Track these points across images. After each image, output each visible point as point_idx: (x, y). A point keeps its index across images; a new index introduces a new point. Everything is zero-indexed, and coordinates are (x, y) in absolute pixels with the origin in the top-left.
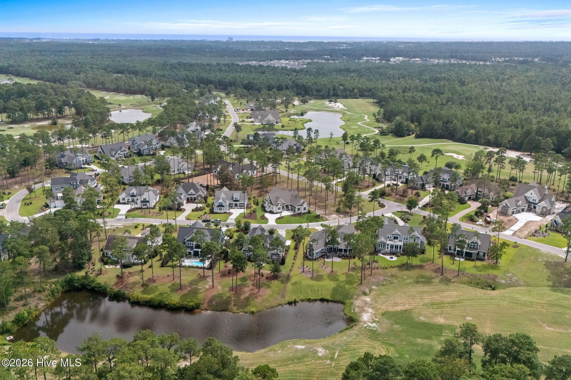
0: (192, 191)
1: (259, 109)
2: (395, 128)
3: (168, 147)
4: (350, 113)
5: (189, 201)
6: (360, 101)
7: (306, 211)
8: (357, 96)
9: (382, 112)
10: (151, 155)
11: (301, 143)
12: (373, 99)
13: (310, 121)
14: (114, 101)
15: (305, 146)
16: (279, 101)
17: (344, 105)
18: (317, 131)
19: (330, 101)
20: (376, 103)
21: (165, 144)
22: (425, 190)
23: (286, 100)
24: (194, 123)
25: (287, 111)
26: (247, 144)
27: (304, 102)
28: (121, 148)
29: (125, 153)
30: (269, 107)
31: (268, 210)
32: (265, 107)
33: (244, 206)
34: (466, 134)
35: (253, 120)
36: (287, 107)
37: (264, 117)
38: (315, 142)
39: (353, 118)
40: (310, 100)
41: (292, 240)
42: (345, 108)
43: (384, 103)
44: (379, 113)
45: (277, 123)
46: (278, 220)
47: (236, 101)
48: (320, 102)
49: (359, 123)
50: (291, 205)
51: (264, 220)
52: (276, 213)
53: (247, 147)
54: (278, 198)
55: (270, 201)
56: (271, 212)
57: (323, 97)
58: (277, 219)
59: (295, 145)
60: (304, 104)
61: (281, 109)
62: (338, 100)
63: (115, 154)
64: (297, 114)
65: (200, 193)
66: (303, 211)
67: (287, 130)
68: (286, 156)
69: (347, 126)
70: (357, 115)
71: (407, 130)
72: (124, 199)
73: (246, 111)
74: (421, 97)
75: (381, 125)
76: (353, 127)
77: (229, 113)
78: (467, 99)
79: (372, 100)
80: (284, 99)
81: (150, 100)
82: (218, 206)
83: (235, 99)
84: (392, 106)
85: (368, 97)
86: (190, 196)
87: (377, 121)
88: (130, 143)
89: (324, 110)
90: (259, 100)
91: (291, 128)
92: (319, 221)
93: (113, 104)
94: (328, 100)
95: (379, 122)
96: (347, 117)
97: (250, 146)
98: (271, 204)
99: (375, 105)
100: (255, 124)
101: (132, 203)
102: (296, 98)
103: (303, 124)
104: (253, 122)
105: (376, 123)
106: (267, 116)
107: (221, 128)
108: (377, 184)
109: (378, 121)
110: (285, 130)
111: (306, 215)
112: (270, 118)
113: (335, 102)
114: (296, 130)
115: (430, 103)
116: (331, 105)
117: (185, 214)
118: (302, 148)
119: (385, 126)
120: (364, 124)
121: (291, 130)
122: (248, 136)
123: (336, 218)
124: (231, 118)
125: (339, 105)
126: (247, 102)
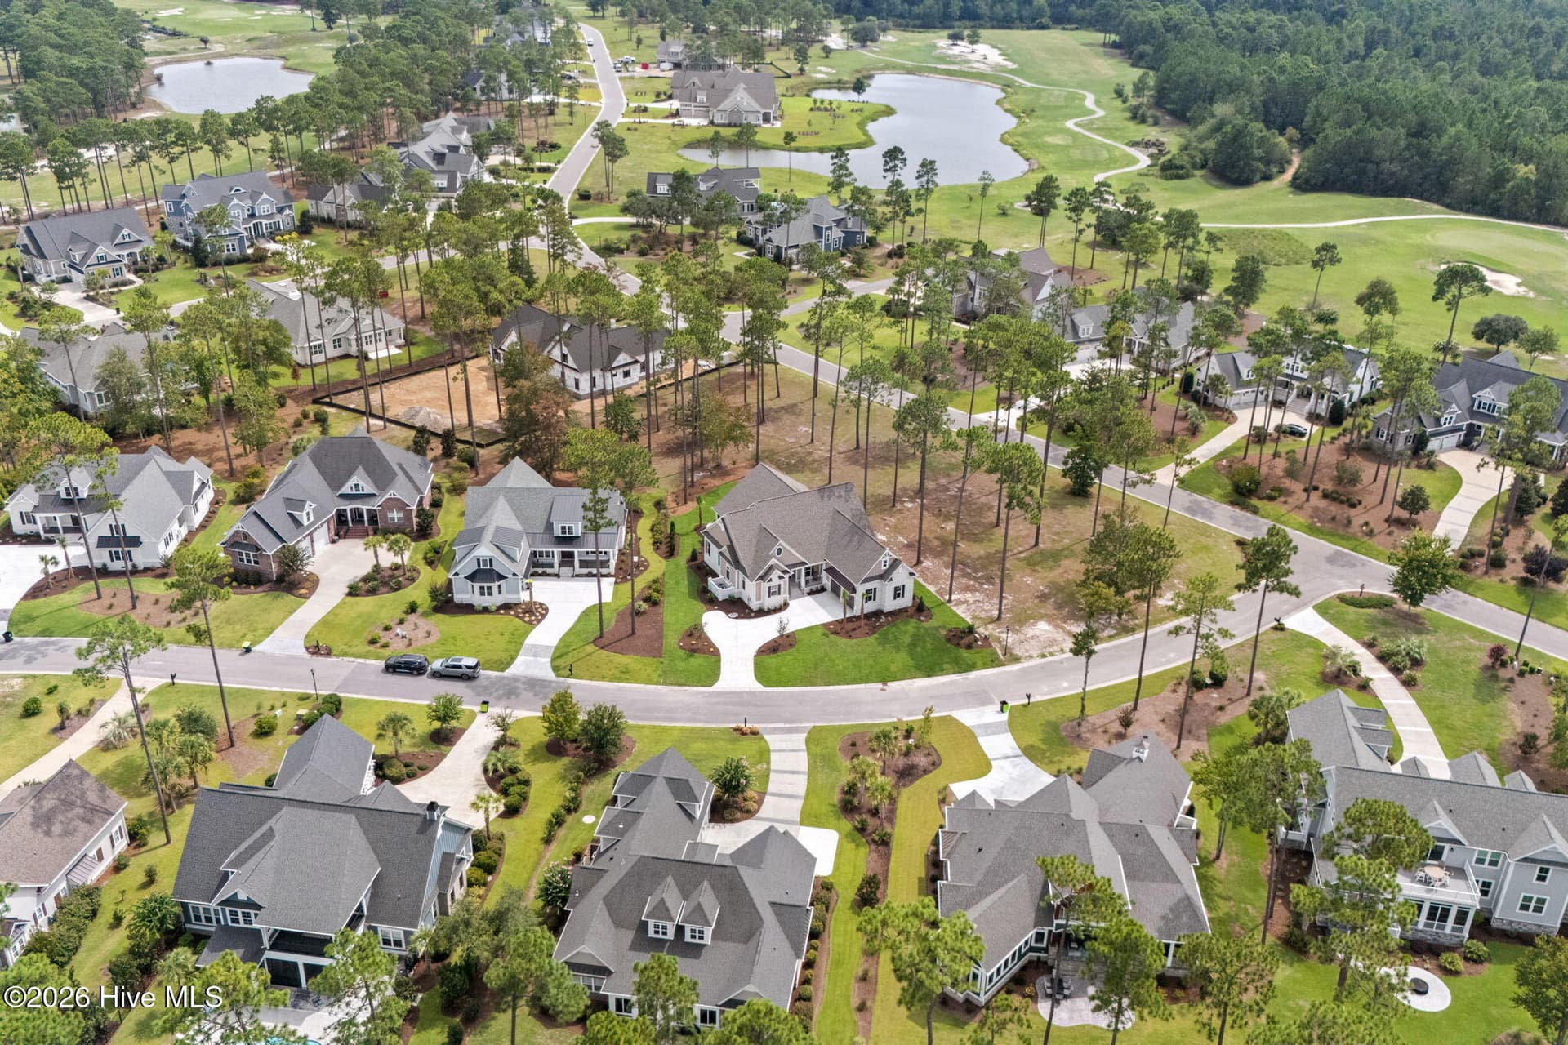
0: (359, 480)
1: (702, 62)
2: (1218, 152)
3: (328, 222)
4: (1028, 84)
5: (344, 527)
6: (1056, 37)
7: (906, 601)
8: (1044, 21)
9: (1152, 84)
10: (245, 259)
11: (866, 217)
12: (1105, 31)
13: (889, 111)
14: (194, 24)
15: (878, 229)
16: (774, 32)
17: (1003, 53)
18: (928, 167)
19: (955, 37)
20: (1115, 45)
21: (312, 211)
22: (1431, 466)
23: (799, 30)
24: (449, 119)
25: (802, 70)
26: (644, 215)
27: (863, 38)
28: (118, 229)
29: (137, 250)
30: (739, 59)
31: (721, 594)
32: (724, 57)
33: (605, 564)
34: (1500, 179)
35: (675, 104)
36: (802, 56)
37: (717, 95)
38: (920, 211)
39: (1043, 101)
40: (884, 30)
41: (847, 825)
42: (1010, 65)
43: (1147, 49)
44: (1139, 88)
45: (766, 118)
46: (772, 660)
47: (623, 32)
48: (917, 39)
49: (1070, 124)
50: (831, 571)
51: (698, 661)
52: (761, 613)
53: (646, 227)
54: (766, 538)
55: (731, 548)
56: (737, 607)
57: (927, 23)
58: (762, 652)
59: (839, 222)
60: (864, 46)
61: (783, 65)
62: (983, 33)
63: (85, 257)
64: (840, 85)
65: (399, 490)
66: (890, 604)
67: (806, 150)
68: (804, 273)
69: (1024, 135)
70: (1056, 91)
71: (1260, 159)
72: (27, 518)
73: (653, 72)
74: (1280, 28)
75: (1152, 133)
76: (1049, 139)
77: (593, 76)
78: (1436, 35)
79: (1100, 37)
80: (794, 25)
81: (321, 25)
82: (472, 577)
83: (622, 24)
84: (1187, 61)
85: (1081, 24)
86: (348, 507)
87: (1134, 118)
88: (166, 206)
89: (936, 71)
90: (705, 31)
91: (820, 142)
92: (971, 667)
93: (186, 36)
94: (946, 33)
95: (1143, 121)
96: (1022, 99)
97: (655, 222)
98: (736, 563)
99: (1113, 56)
100: (686, 121)
101: (69, 537)
102: (836, 24)
103: (862, 125)
104: (677, 114)
105: (1132, 125)
106: (726, 93)
107: (555, 139)
108: (1206, 426)
109: (1137, 116)
110: (797, 150)
111: (911, 626)
112: (741, 99)
113: (974, 40)
114: (840, 151)
115: (1318, 50)
116: (956, 50)
117: (311, 611)
118: (869, 233)
119: (1172, 140)
120: (1089, 126)
121: (821, 150)
122: (653, 179)
123: (1052, 642)
124: (598, 99)
125: (986, 52)
126: (663, 38)
